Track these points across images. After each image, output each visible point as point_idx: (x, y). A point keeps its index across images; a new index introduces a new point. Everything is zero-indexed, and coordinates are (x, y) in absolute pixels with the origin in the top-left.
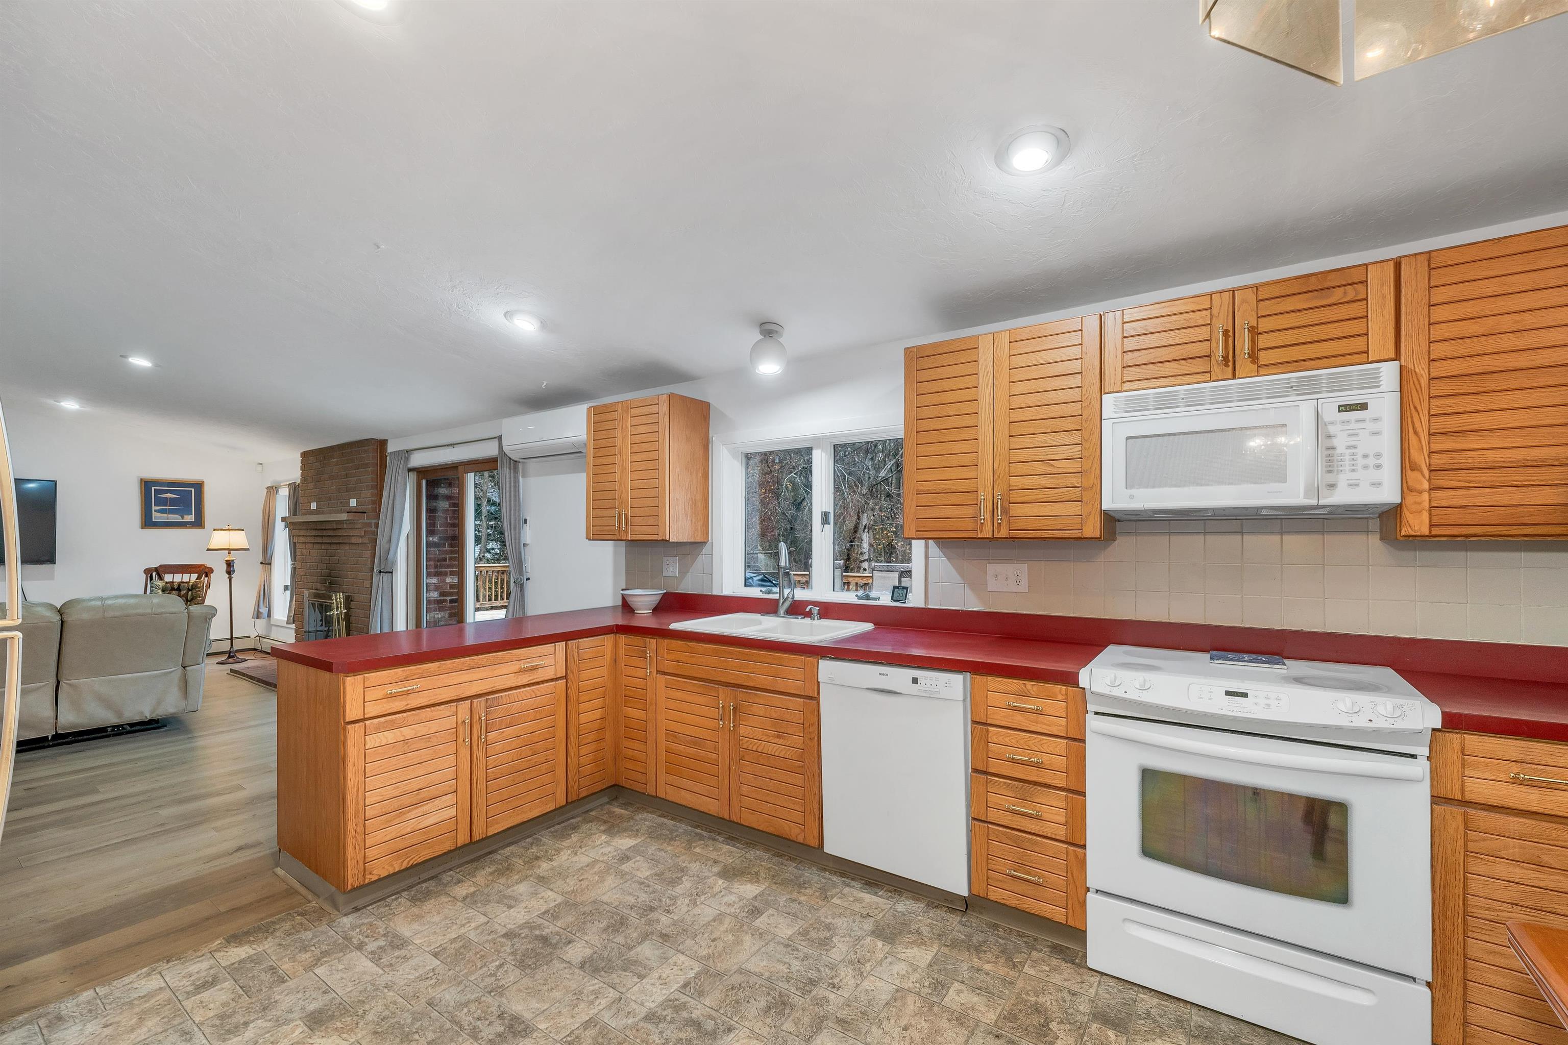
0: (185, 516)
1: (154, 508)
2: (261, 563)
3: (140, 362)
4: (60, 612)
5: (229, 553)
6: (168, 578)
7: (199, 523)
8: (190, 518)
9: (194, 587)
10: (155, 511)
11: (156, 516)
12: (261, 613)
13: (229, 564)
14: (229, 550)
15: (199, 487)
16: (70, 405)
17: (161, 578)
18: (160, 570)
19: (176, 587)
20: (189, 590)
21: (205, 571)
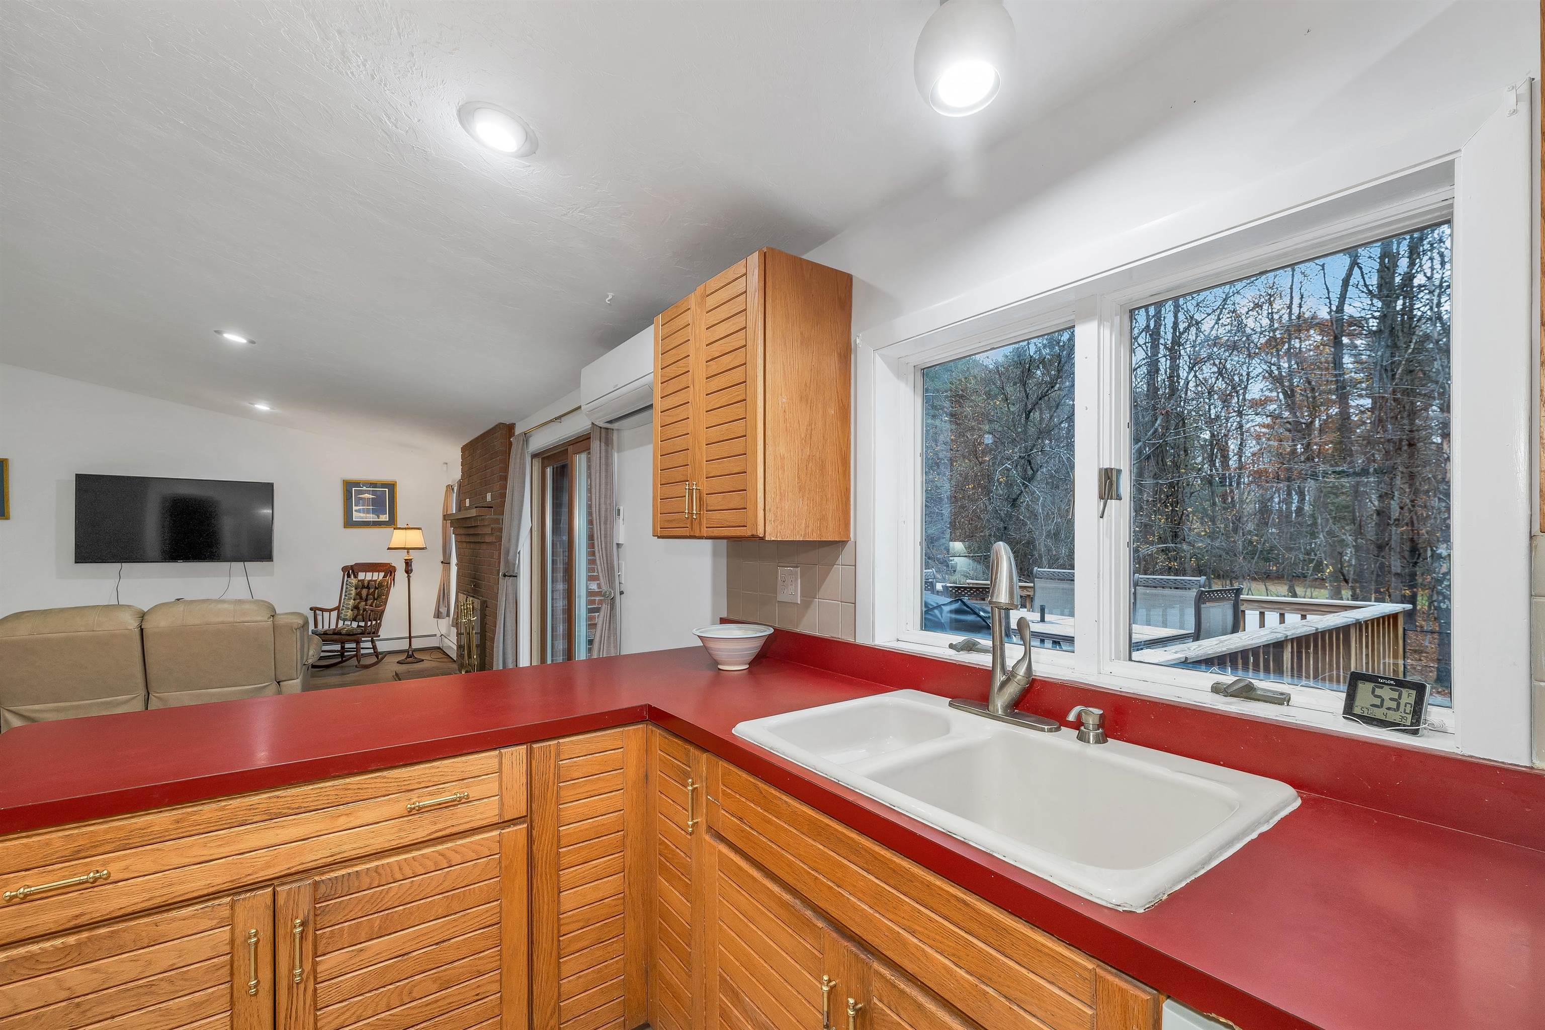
0: (381, 516)
1: (354, 508)
2: (442, 562)
3: (235, 338)
4: (142, 616)
5: (408, 552)
6: (361, 576)
7: (391, 522)
8: (385, 518)
9: (380, 585)
10: (355, 511)
11: (357, 516)
12: (441, 613)
13: (408, 563)
14: (408, 549)
15: (392, 487)
16: (262, 407)
17: (356, 577)
18: (355, 567)
19: (366, 584)
20: (376, 588)
21: (389, 570)
